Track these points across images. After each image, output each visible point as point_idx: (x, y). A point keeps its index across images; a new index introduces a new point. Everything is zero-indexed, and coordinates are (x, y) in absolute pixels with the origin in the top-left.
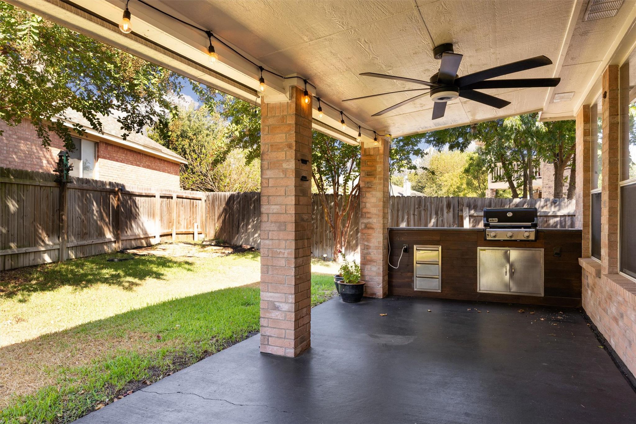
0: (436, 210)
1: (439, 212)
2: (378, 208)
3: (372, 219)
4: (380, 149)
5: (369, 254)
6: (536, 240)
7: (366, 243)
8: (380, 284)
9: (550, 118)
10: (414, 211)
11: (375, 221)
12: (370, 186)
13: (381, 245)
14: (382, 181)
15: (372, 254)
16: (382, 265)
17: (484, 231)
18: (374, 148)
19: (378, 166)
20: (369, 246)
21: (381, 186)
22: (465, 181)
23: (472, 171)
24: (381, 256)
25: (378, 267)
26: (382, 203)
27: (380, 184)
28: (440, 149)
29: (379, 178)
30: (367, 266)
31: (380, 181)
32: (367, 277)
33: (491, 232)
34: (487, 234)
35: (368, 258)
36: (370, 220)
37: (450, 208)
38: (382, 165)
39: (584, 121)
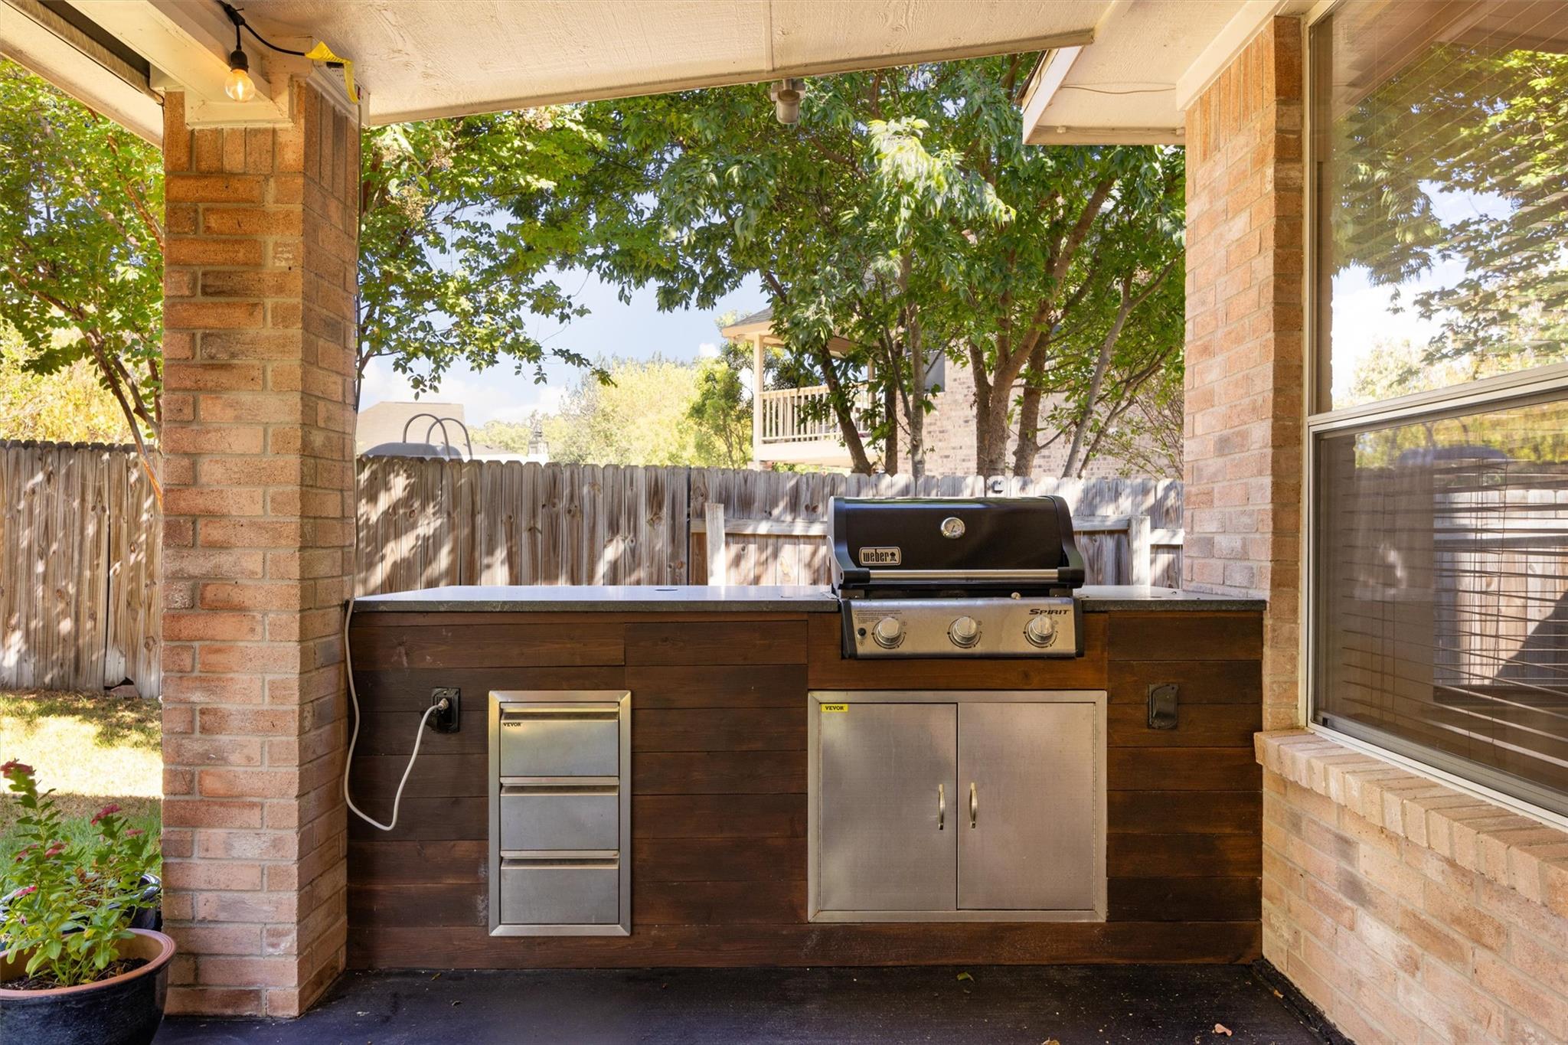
0: (611, 512)
1: (623, 522)
2: (271, 490)
3: (237, 552)
4: (282, 138)
5: (214, 758)
6: (1080, 654)
7: (198, 697)
8: (278, 934)
9: (1068, 128)
10: (534, 515)
11: (252, 562)
12: (223, 357)
13: (292, 705)
14: (296, 331)
15: (234, 758)
16: (294, 821)
17: (842, 611)
18: (249, 134)
19: (271, 240)
20: (215, 712)
21: (292, 362)
22: (691, 440)
23: (710, 411)
24: (289, 772)
25: (271, 834)
26: (293, 460)
27: (283, 346)
28: (627, 292)
29: (275, 309)
30: (202, 834)
31: (280, 331)
32: (201, 898)
33: (877, 615)
34: (857, 626)
35: (211, 784)
36: (224, 561)
37: (660, 507)
38: (294, 237)
39: (1278, 92)
